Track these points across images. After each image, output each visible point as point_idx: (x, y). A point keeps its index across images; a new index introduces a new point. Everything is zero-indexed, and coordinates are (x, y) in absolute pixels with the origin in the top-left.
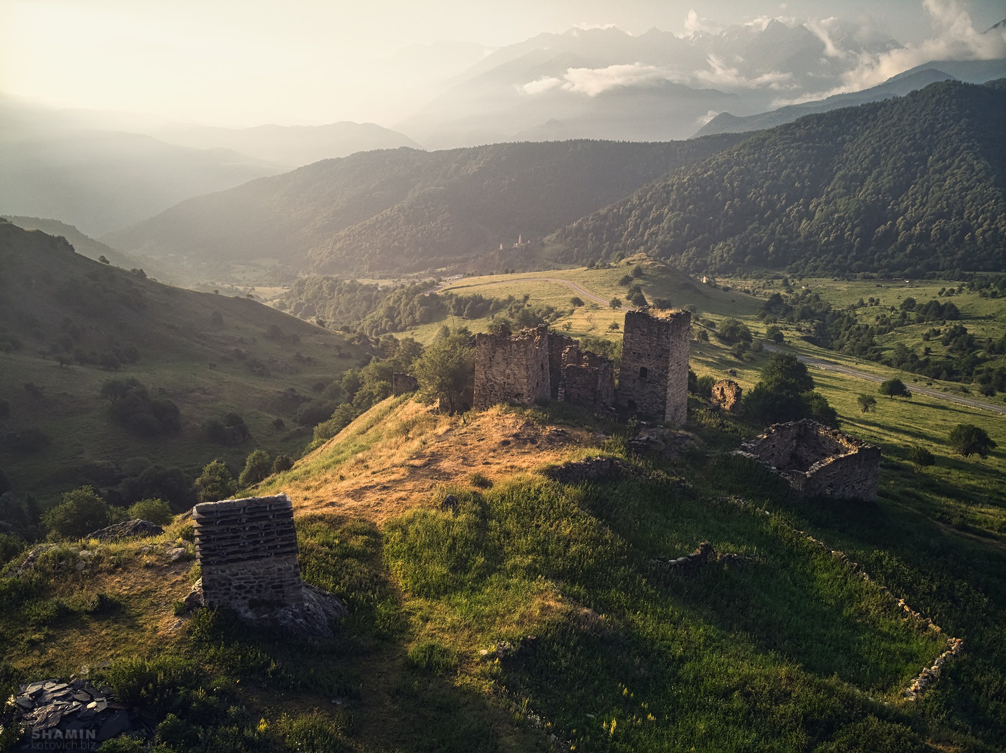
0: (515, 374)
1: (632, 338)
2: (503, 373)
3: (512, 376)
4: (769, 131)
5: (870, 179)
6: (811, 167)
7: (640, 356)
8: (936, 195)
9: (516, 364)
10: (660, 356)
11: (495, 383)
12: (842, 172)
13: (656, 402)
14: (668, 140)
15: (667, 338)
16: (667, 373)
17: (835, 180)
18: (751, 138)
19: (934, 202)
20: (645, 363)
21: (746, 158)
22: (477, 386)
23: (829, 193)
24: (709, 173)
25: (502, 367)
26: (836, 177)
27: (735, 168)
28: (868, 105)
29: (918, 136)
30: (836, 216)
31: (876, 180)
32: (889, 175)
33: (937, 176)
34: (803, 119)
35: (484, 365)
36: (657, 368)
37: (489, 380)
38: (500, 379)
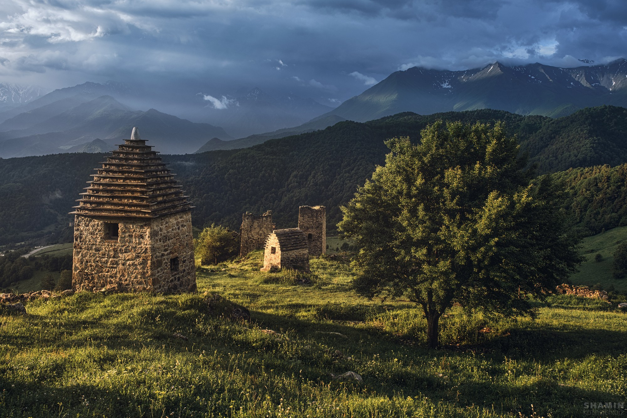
0: (265, 233)
1: (303, 220)
2: (258, 233)
3: (263, 234)
4: (249, 148)
5: (310, 177)
6: (276, 170)
7: (308, 228)
8: (348, 185)
9: (265, 228)
10: (318, 227)
11: (253, 239)
12: (295, 173)
13: (317, 250)
14: (184, 154)
15: (321, 218)
16: (322, 235)
17: (291, 178)
18: (239, 153)
19: (347, 189)
20: (311, 231)
21: (237, 164)
22: (243, 242)
23: (288, 185)
24: (215, 174)
25: (257, 230)
26: (291, 176)
27: (231, 171)
28: (305, 134)
29: (334, 152)
30: (295, 199)
31: (314, 177)
32: (321, 174)
33: (347, 175)
34: (268, 141)
35: (247, 230)
36: (317, 233)
37: (249, 238)
38: (256, 237)
